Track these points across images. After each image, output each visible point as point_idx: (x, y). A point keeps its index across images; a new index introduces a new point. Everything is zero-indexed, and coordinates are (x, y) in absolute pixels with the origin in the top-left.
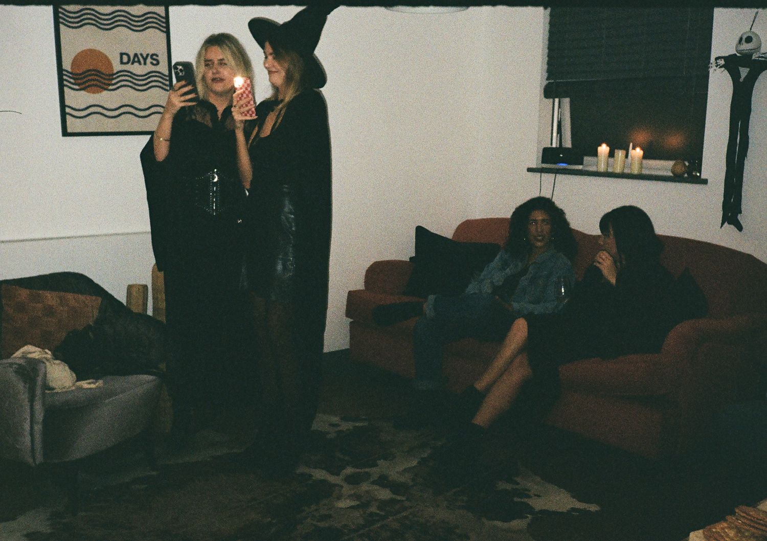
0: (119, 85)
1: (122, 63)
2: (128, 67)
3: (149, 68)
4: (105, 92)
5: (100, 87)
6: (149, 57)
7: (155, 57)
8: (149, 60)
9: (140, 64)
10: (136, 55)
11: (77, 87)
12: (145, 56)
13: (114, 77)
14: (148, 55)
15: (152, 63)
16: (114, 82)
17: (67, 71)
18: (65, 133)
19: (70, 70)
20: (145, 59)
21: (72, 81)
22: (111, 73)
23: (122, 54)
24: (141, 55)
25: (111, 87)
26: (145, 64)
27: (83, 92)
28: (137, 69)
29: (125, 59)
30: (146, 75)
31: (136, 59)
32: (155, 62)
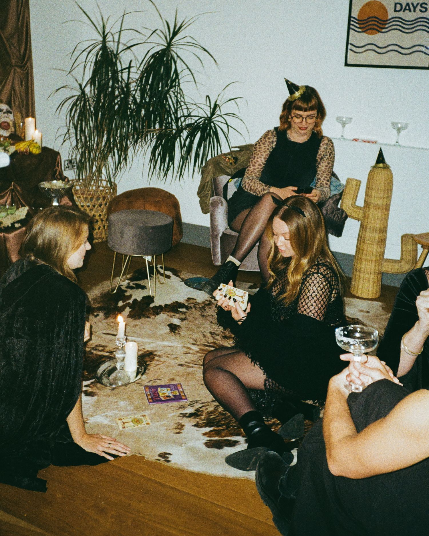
0: (390, 28)
1: (395, 11)
2: (400, 14)
3: (418, 14)
4: (379, 34)
5: (377, 30)
6: (419, 5)
7: (424, 5)
8: (419, 7)
9: (410, 11)
10: (408, 4)
11: (360, 30)
12: (415, 5)
13: (388, 22)
14: (418, 4)
15: (421, 11)
16: (387, 26)
17: (354, 18)
18: (346, 65)
19: (356, 17)
20: (415, 8)
21: (357, 25)
22: (385, 19)
23: (396, 4)
24: (413, 4)
25: (383, 30)
26: (414, 11)
27: (364, 34)
28: (408, 16)
29: (398, 7)
30: (414, 20)
31: (407, 8)
32: (423, 10)
